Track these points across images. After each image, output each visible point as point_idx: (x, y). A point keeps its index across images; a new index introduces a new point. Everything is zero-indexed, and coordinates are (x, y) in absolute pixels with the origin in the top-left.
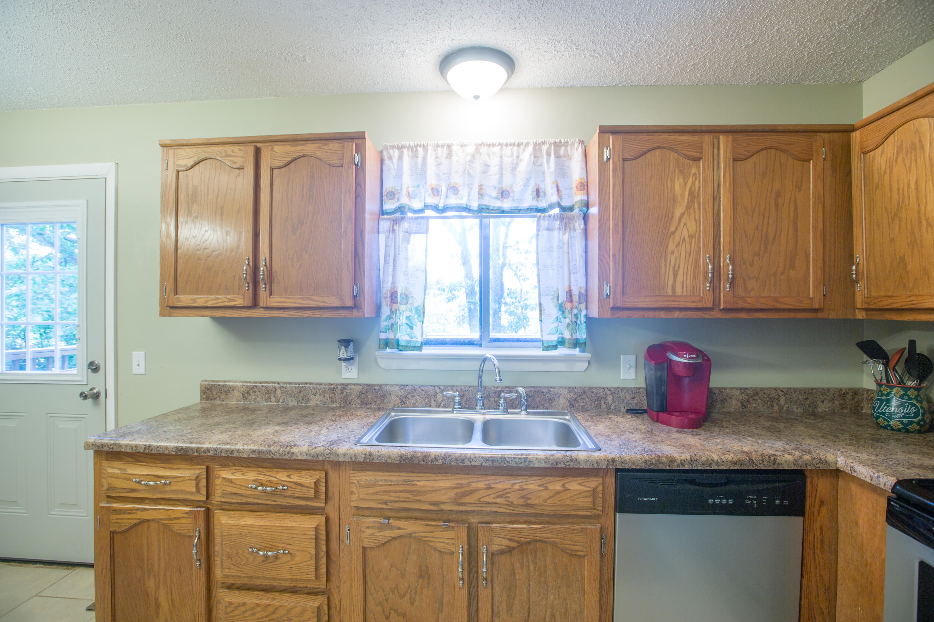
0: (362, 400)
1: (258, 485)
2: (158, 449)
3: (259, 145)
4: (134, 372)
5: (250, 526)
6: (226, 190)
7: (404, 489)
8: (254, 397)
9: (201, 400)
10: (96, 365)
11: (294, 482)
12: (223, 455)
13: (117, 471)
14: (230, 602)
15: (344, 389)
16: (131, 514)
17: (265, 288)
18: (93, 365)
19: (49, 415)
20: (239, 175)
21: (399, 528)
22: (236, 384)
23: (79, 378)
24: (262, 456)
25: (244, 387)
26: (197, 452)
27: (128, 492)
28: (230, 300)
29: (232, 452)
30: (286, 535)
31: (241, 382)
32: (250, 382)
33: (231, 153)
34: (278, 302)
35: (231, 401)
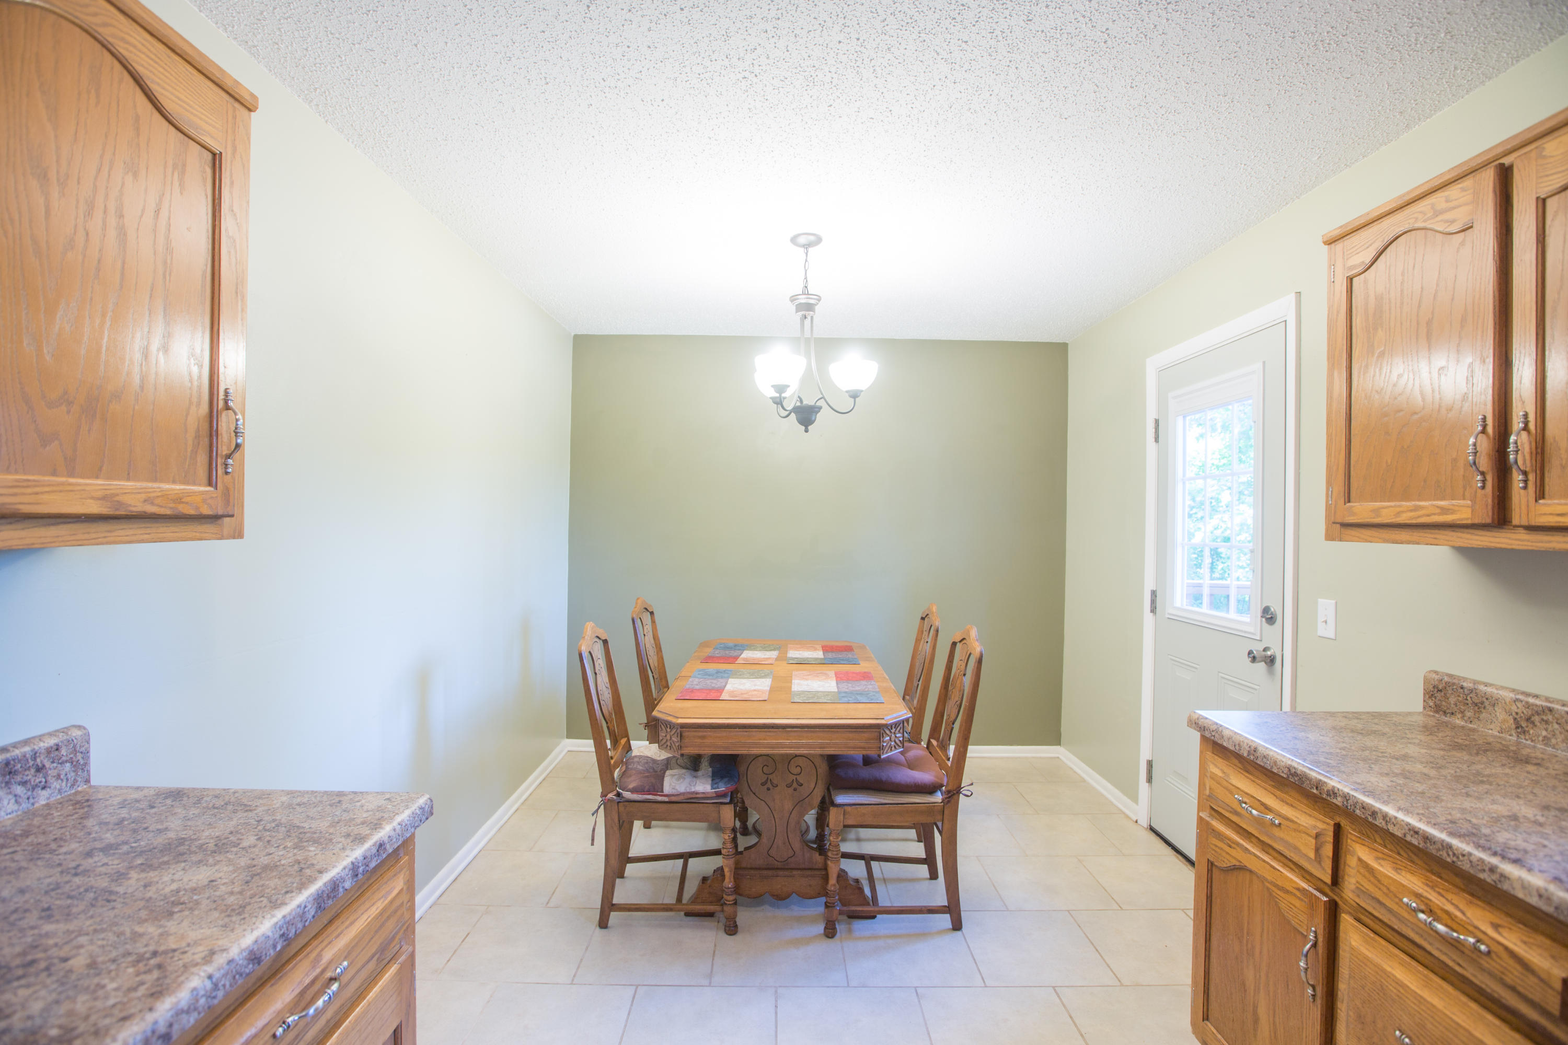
1: (1423, 907)
3: (1506, 161)
4: (1320, 633)
6: (1437, 285)
8: (1544, 733)
9: (1424, 708)
10: (1272, 614)
11: (1506, 948)
13: (1220, 774)
16: (1230, 847)
17: (1526, 481)
18: (1267, 613)
19: (1220, 674)
20: (1462, 244)
22: (1501, 692)
23: (1252, 630)
24: (1432, 849)
25: (1519, 705)
26: (1316, 788)
27: (1231, 812)
28: (1444, 511)
29: (1374, 814)
31: (1513, 690)
32: (1536, 696)
33: (1444, 205)
34: (1559, 515)
35: (1488, 727)
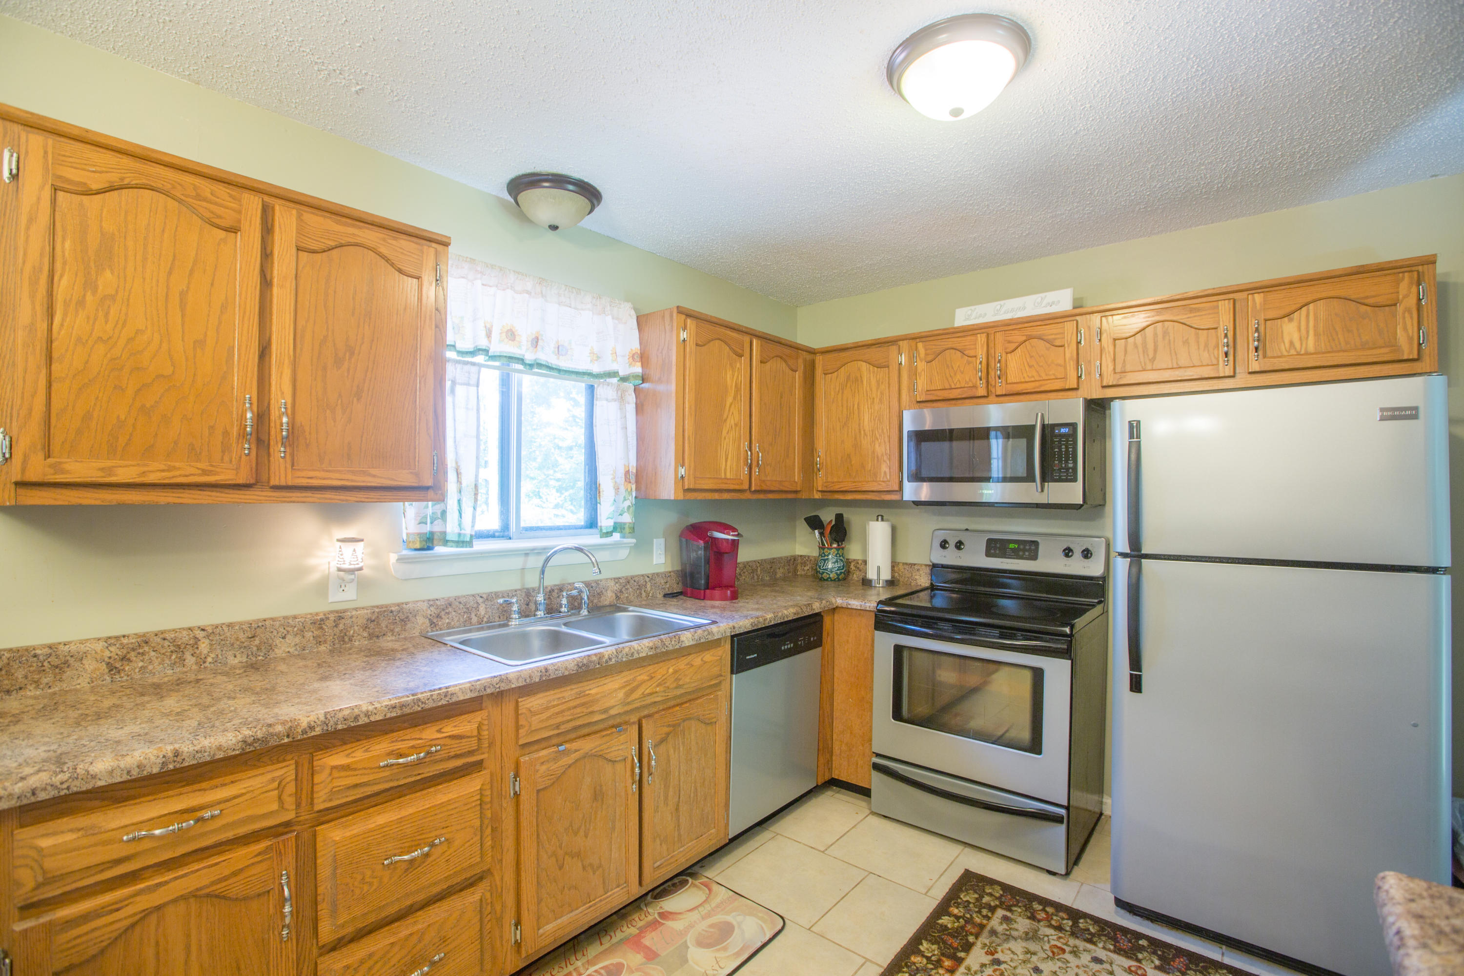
0: (371, 631)
1: (396, 757)
2: (199, 755)
3: (270, 200)
5: (382, 827)
7: (578, 703)
8: (140, 664)
11: (450, 737)
12: (340, 727)
13: (70, 837)
14: (344, 967)
15: (341, 618)
17: (285, 452)
20: (225, 240)
21: (576, 751)
25: (113, 649)
26: (288, 736)
27: (100, 871)
28: (206, 472)
29: (356, 718)
30: (441, 816)
31: (107, 638)
33: (209, 195)
34: (308, 478)
35: (74, 683)
